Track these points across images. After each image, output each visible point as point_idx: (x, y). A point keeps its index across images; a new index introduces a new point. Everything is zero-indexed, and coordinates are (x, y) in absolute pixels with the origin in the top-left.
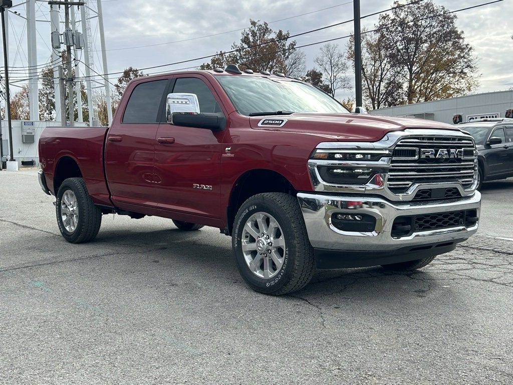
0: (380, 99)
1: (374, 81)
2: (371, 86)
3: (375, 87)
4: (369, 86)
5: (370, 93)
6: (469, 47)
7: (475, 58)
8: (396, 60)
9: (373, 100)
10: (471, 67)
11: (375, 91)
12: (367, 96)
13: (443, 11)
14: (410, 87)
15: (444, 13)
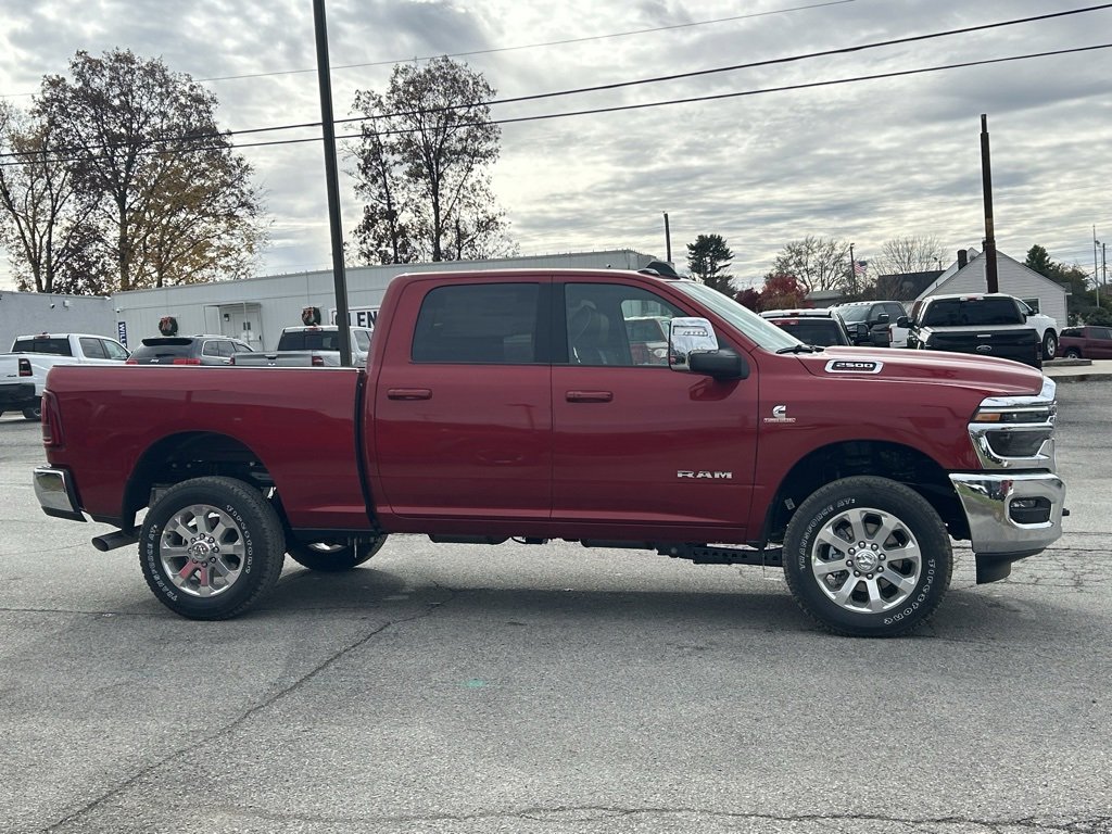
0: (53, 263)
1: (35, 222)
2: (28, 234)
3: (36, 234)
4: (22, 233)
5: (28, 248)
6: (244, 164)
7: (258, 187)
8: (88, 179)
9: (36, 264)
10: (250, 207)
11: (38, 244)
12: (20, 255)
13: (188, 85)
14: (123, 239)
15: (191, 89)
